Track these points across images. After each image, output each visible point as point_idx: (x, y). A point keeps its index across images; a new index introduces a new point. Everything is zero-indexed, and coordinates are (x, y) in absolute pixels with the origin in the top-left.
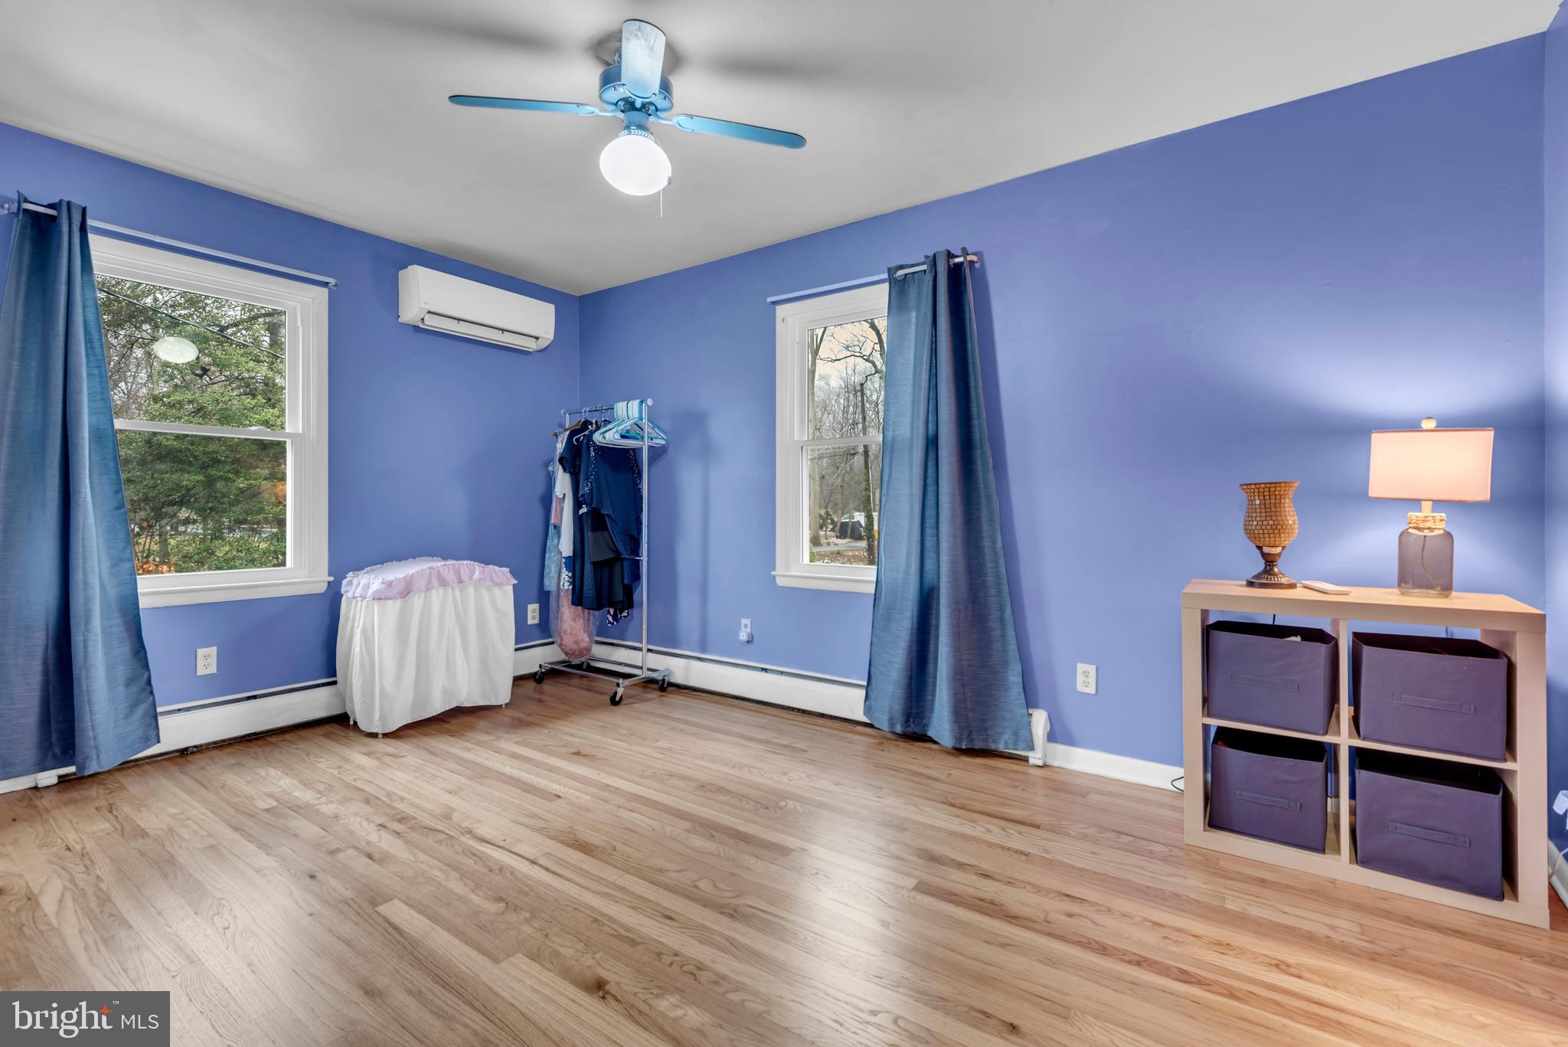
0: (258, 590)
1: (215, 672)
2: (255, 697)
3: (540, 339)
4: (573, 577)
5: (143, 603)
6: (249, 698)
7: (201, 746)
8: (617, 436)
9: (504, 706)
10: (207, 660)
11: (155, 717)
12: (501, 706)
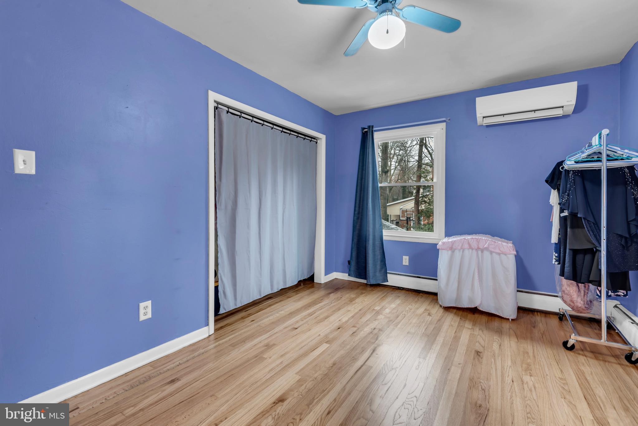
0: (420, 239)
1: (408, 265)
2: (420, 277)
3: (564, 107)
4: (559, 257)
5: (384, 238)
6: (418, 277)
7: (404, 288)
8: (573, 162)
9: (510, 320)
10: (406, 260)
11: (387, 273)
12: (508, 319)
